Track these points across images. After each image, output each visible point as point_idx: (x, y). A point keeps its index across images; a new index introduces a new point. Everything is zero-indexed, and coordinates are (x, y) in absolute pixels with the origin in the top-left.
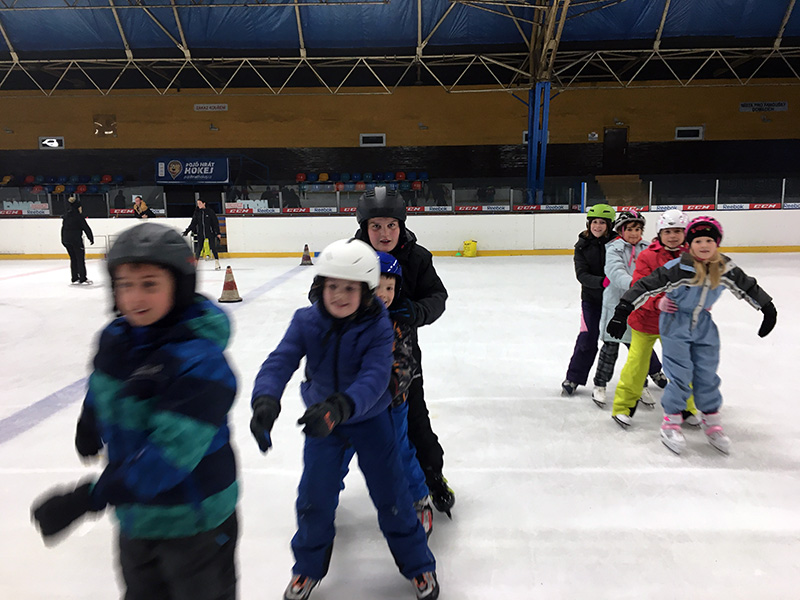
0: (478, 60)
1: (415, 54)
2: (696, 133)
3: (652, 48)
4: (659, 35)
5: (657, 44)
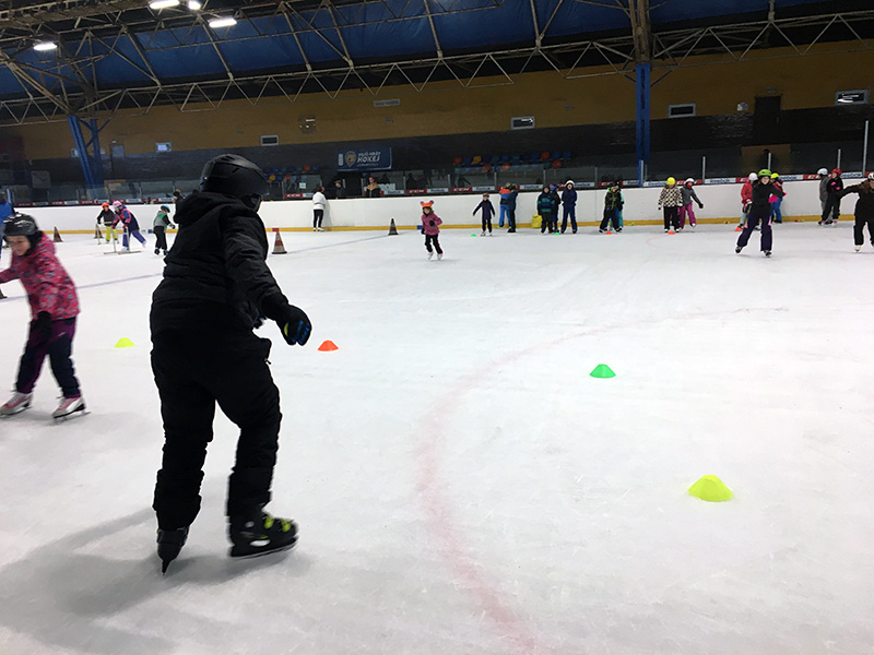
0: (592, 45)
1: (534, 46)
3: (767, 19)
4: (772, 7)
5: (771, 15)
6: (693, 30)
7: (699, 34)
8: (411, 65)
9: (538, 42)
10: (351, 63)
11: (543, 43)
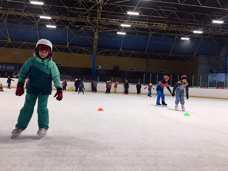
0: (81, 48)
1: (67, 45)
2: (134, 69)
3: (120, 50)
4: (121, 47)
5: (121, 49)
6: (104, 49)
7: (106, 50)
8: (30, 44)
9: (68, 45)
10: (10, 40)
11: (69, 45)
